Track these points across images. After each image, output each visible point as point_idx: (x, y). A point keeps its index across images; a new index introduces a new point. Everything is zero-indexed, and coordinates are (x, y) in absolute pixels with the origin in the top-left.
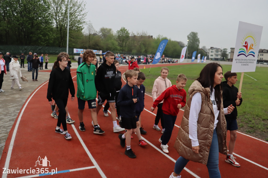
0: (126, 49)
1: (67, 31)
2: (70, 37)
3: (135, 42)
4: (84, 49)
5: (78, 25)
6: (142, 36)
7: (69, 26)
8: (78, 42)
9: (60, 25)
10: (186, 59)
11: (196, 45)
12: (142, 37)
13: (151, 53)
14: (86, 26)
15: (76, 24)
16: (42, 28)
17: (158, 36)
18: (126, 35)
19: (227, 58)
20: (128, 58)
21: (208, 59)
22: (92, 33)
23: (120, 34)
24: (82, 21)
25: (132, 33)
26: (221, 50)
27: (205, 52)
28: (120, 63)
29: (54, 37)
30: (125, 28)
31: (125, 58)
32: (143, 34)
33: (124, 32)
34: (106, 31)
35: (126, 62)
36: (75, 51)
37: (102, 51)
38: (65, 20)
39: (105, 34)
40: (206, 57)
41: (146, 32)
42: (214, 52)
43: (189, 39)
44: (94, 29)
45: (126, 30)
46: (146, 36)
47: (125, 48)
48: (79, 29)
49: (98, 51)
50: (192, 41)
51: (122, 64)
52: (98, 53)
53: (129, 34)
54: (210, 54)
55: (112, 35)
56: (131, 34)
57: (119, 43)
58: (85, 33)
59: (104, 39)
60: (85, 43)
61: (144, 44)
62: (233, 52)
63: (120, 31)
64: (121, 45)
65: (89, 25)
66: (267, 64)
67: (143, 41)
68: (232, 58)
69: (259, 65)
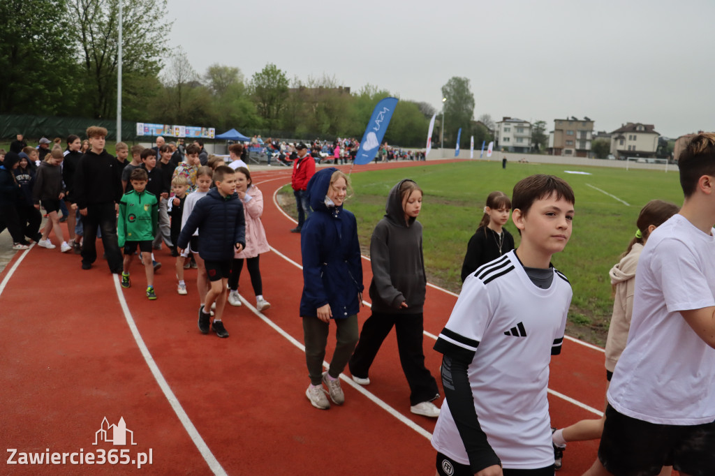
0: (280, 123)
1: (117, 73)
2: (126, 90)
3: (305, 104)
4: (164, 123)
5: (148, 57)
6: (321, 87)
7: (123, 59)
8: (148, 106)
9: (95, 57)
10: (439, 149)
11: (464, 111)
12: (320, 90)
13: (346, 134)
14: (169, 59)
15: (141, 54)
16: (44, 66)
17: (364, 89)
18: (278, 86)
19: (546, 146)
20: (287, 147)
21: (496, 148)
22: (188, 80)
23: (261, 82)
24: (159, 47)
25: (295, 79)
26: (531, 126)
27: (489, 130)
28: (263, 162)
29: (80, 89)
30: (275, 66)
31: (277, 147)
32: (325, 82)
33: (274, 78)
34: (223, 76)
35: (282, 158)
36: (141, 129)
37: (214, 129)
38: (111, 44)
39: (222, 83)
40: (491, 145)
41: (334, 78)
42: (511, 130)
43: (447, 96)
44: (191, 68)
45: (279, 71)
46: (332, 89)
47: (278, 122)
48: (150, 68)
49: (204, 129)
50: (453, 102)
51: (269, 165)
52: (203, 136)
53: (287, 82)
54: (503, 135)
55: (241, 84)
56: (293, 82)
57: (259, 106)
58: (166, 81)
59: (219, 97)
60: (166, 109)
61: (327, 110)
62: (562, 130)
63: (263, 76)
64: (265, 113)
65: (178, 57)
66: (647, 161)
67: (325, 102)
68: (558, 145)
69: (627, 164)
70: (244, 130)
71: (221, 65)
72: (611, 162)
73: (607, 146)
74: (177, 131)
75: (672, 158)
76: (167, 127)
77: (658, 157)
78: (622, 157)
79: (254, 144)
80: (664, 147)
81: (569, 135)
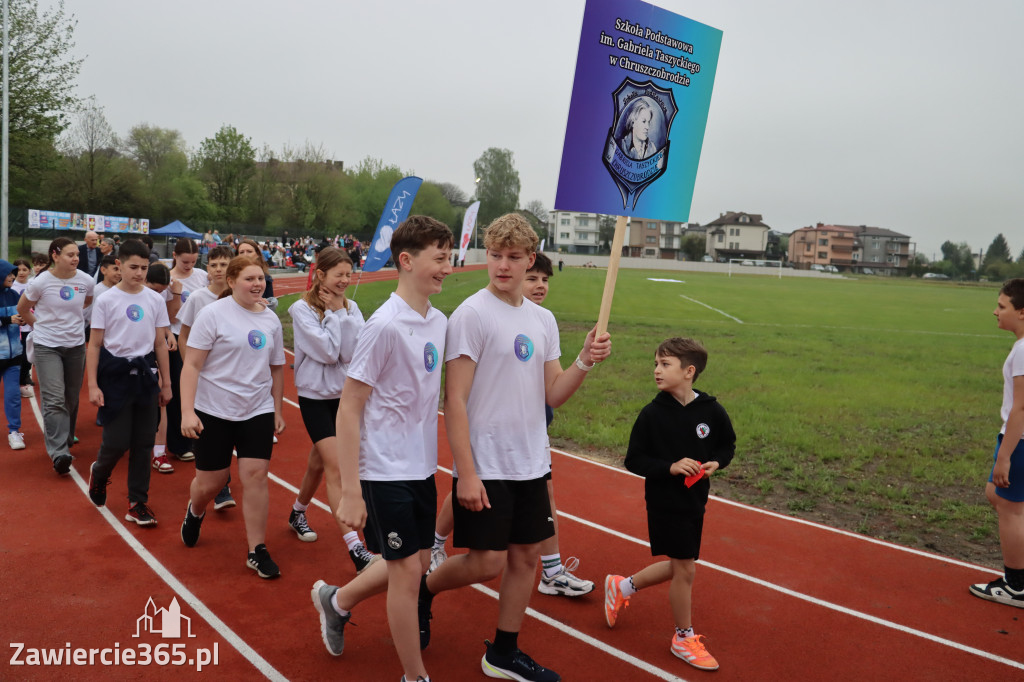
0: (243, 213)
3: (278, 185)
5: (42, 110)
6: (302, 161)
8: (43, 184)
10: (472, 249)
11: (506, 196)
12: (300, 164)
13: (339, 229)
14: (76, 115)
15: (31, 105)
17: (363, 164)
18: (239, 159)
21: (552, 247)
22: (104, 147)
23: (214, 152)
24: (60, 95)
25: (265, 149)
26: (598, 216)
27: (540, 222)
30: (235, 130)
32: (308, 153)
33: (234, 147)
34: (154, 142)
36: (35, 218)
37: (147, 221)
39: (154, 153)
41: (321, 148)
42: (571, 222)
43: (481, 175)
44: (109, 130)
45: (241, 136)
46: (317, 164)
47: (239, 211)
48: (45, 126)
49: (133, 220)
50: (491, 184)
52: (131, 230)
53: (252, 153)
54: (560, 229)
55: (183, 155)
56: (262, 153)
57: (211, 187)
58: (70, 147)
59: (150, 173)
60: (71, 188)
61: (310, 194)
62: (641, 222)
63: (217, 143)
64: (220, 197)
65: (91, 111)
66: (754, 263)
67: (308, 182)
68: (636, 243)
69: (730, 268)
70: (189, 222)
71: (151, 127)
72: (708, 265)
73: (702, 243)
74: (92, 223)
75: (786, 259)
76: (76, 216)
77: (769, 258)
78: (722, 259)
79: (208, 242)
80: (775, 244)
81: (651, 229)
